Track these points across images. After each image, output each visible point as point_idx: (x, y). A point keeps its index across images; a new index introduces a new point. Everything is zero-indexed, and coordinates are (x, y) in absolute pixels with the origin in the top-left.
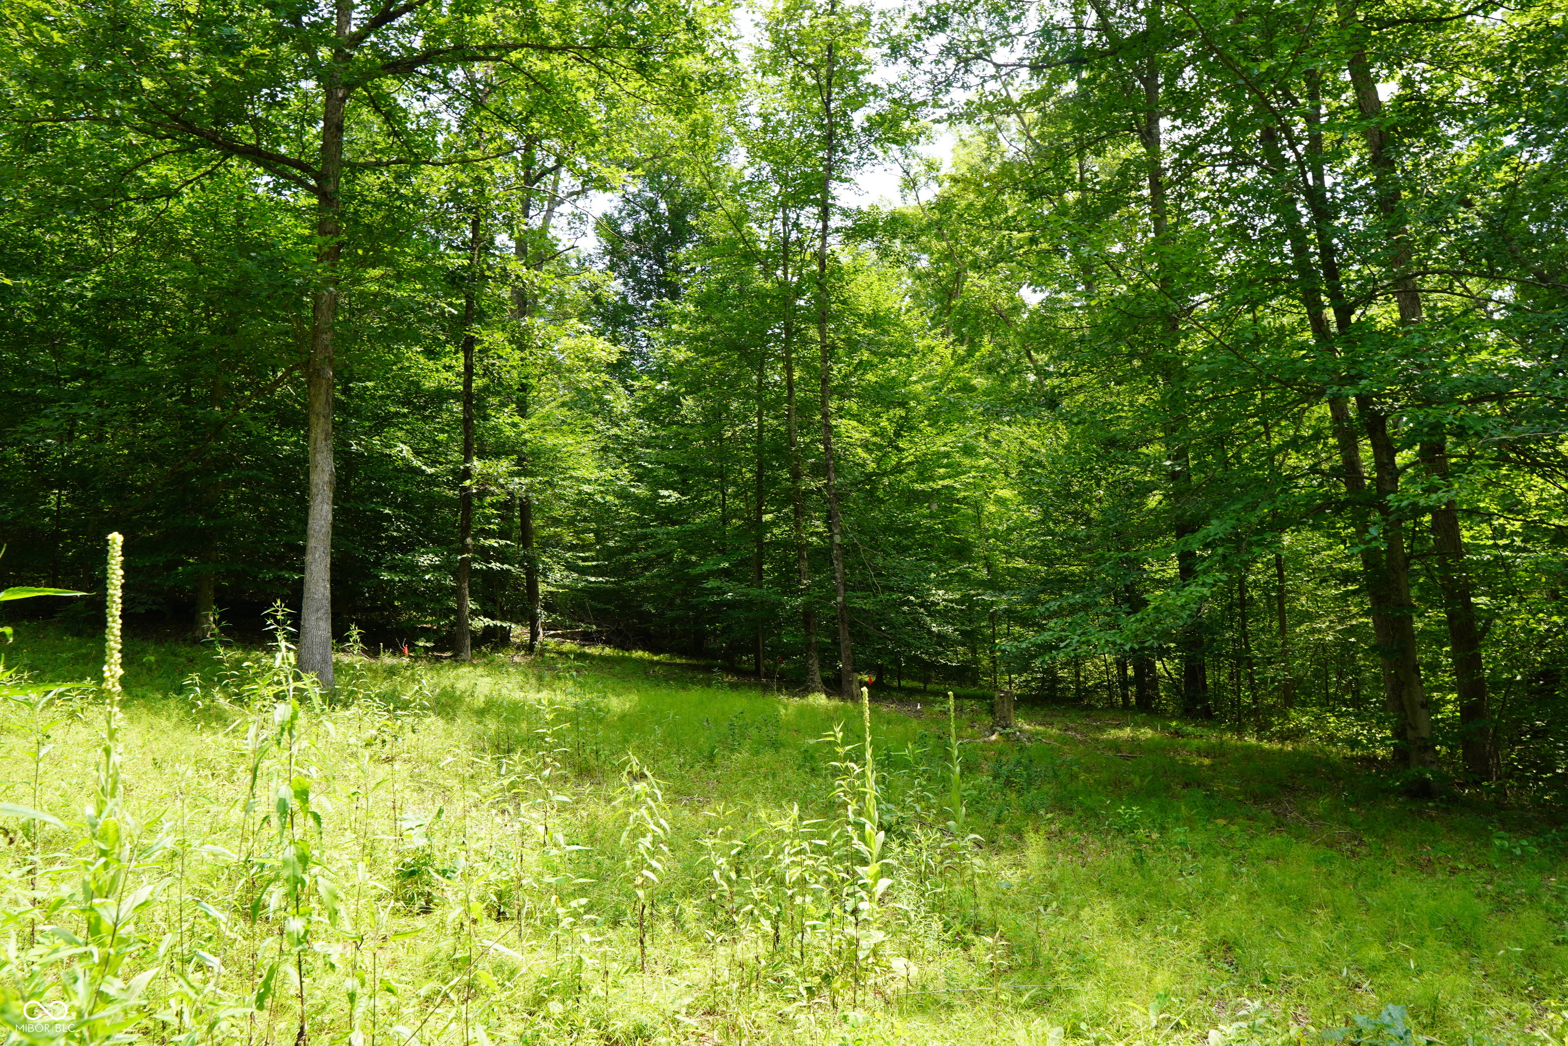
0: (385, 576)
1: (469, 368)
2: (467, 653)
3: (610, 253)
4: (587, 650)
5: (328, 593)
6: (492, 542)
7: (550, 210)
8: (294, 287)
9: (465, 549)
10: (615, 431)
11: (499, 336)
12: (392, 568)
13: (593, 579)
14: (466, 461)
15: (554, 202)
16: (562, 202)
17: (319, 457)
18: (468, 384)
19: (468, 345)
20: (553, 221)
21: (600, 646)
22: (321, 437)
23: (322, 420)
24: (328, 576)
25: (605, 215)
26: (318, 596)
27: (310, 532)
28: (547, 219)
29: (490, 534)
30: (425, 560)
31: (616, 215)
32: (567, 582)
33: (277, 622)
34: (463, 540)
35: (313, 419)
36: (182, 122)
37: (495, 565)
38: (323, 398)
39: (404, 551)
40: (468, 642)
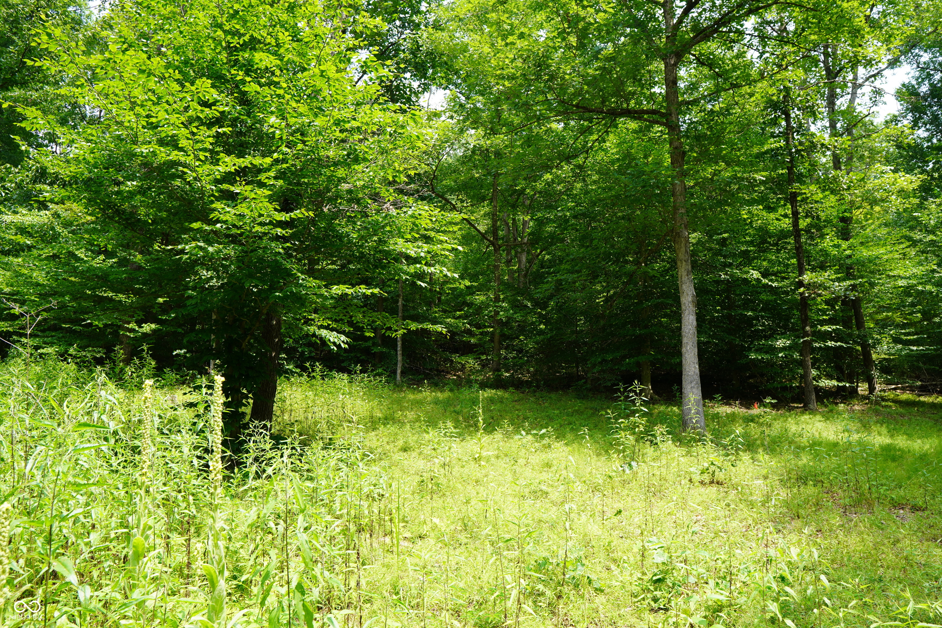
0: (753, 356)
1: (795, 214)
2: (814, 404)
3: (911, 111)
4: (922, 399)
5: (697, 371)
6: (826, 328)
7: (854, 94)
8: (650, 185)
9: (806, 334)
10: (931, 237)
11: (813, 188)
12: (759, 350)
13: (915, 348)
14: (800, 276)
15: (856, 86)
16: (861, 86)
17: (684, 287)
18: (795, 223)
19: (792, 199)
20: (857, 101)
21: (935, 395)
22: (684, 274)
23: (684, 263)
24: (696, 360)
25: (904, 85)
26: (691, 373)
27: (683, 334)
28: (852, 101)
29: (823, 323)
30: (780, 343)
31: (914, 82)
32: (893, 351)
33: (636, 394)
34: (804, 328)
35: (679, 263)
36: (582, 107)
37: (830, 344)
38: (683, 249)
39: (767, 338)
40: (814, 397)
